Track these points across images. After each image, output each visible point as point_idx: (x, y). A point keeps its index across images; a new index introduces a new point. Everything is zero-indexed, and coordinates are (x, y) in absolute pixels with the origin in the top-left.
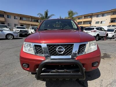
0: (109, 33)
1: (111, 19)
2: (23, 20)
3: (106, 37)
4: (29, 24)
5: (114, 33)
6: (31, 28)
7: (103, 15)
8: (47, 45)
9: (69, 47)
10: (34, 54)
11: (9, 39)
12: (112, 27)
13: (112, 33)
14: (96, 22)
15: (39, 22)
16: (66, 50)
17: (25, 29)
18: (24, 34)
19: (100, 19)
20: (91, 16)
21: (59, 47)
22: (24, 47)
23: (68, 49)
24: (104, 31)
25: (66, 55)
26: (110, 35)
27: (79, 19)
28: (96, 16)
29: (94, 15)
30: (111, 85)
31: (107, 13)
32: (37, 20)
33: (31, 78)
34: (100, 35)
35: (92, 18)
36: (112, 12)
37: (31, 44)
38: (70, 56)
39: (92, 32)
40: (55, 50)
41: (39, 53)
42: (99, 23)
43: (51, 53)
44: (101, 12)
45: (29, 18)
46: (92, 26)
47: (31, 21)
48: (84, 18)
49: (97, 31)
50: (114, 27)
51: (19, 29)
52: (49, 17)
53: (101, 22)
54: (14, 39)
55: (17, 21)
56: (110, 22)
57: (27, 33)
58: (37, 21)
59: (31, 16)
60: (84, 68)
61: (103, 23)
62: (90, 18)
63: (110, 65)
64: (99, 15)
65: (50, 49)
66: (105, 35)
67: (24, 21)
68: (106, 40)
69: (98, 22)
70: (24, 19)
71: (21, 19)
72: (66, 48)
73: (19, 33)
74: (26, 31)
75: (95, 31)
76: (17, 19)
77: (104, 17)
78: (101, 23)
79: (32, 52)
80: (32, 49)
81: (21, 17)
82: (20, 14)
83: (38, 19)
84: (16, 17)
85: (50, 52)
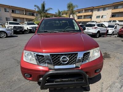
0: (109, 29)
1: (112, 13)
2: (15, 13)
3: (106, 34)
4: (24, 18)
5: (115, 29)
6: (26, 24)
7: (104, 9)
8: (50, 55)
9: (73, 57)
10: (36, 64)
11: (1, 38)
12: (112, 22)
13: (112, 29)
14: (97, 16)
15: (35, 16)
16: (70, 59)
17: (19, 24)
18: (18, 30)
19: (101, 13)
20: (92, 10)
21: (63, 57)
22: (24, 56)
23: (72, 58)
24: (105, 27)
25: (70, 64)
26: (110, 31)
27: (79, 13)
28: (97, 9)
29: (95, 9)
30: (111, 87)
31: (109, 6)
32: (32, 13)
33: (33, 84)
34: (101, 32)
35: (93, 12)
36: (113, 6)
37: (33, 53)
38: (74, 65)
39: (93, 29)
40: (59, 60)
41: (42, 63)
42: (100, 18)
43: (55, 63)
44: (103, 6)
45: (24, 10)
46: (92, 20)
47: (25, 14)
48: (85, 12)
49: (98, 27)
50: (114, 23)
51: (13, 25)
52: (46, 11)
53: (102, 16)
54: (7, 37)
55: (9, 15)
56: (110, 17)
57: (23, 29)
58: (33, 15)
59: (25, 9)
60: (88, 75)
61: (104, 17)
62: (91, 12)
63: (110, 66)
64: (101, 9)
65: (53, 59)
66: (106, 32)
67: (18, 14)
68: (106, 37)
69: (99, 16)
70: (17, 12)
71: (13, 11)
72: (70, 57)
73: (12, 29)
74: (21, 27)
75: (95, 28)
76: (8, 12)
77: (105, 11)
78: (102, 18)
79: (34, 62)
80: (34, 59)
81: (14, 10)
82: (11, 6)
83: (34, 12)
84: (7, 10)
85: (53, 61)
